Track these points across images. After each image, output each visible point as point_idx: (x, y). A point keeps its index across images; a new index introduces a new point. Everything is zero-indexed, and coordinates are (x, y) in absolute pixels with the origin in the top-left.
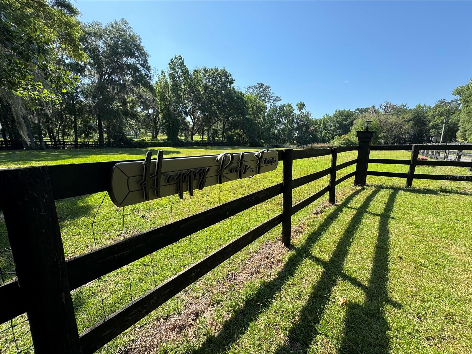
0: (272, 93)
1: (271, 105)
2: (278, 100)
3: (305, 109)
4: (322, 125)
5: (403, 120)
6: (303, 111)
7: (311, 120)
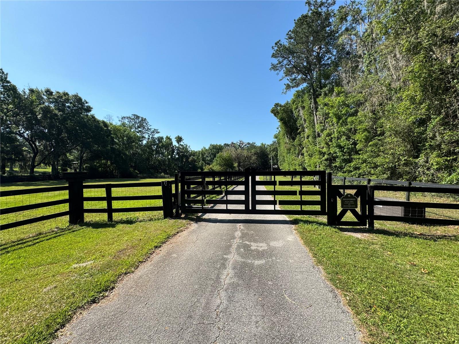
0: (149, 125)
1: (149, 136)
2: (157, 133)
3: (183, 142)
4: (201, 156)
6: (182, 143)
7: (190, 152)
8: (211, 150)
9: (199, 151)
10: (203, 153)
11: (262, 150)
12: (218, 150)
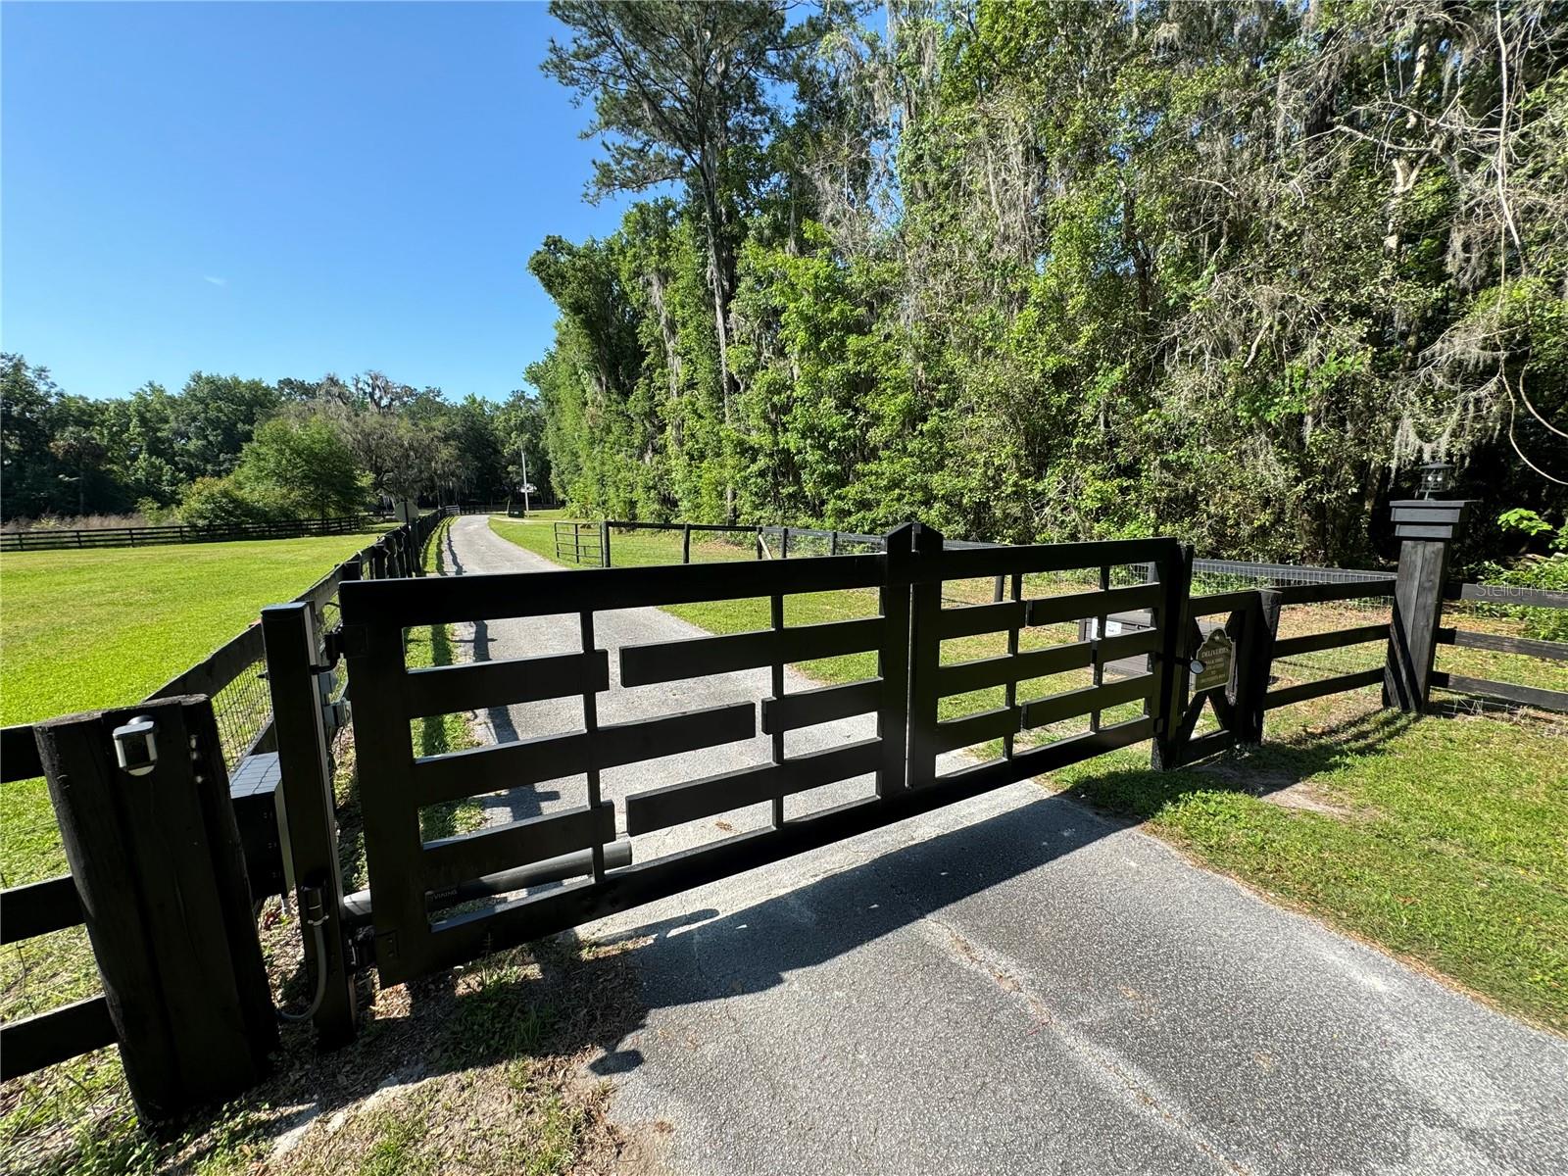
5: (431, 435)
7: (52, 400)
8: (201, 401)
9: (122, 407)
10: (149, 415)
11: (473, 422)
12: (250, 405)
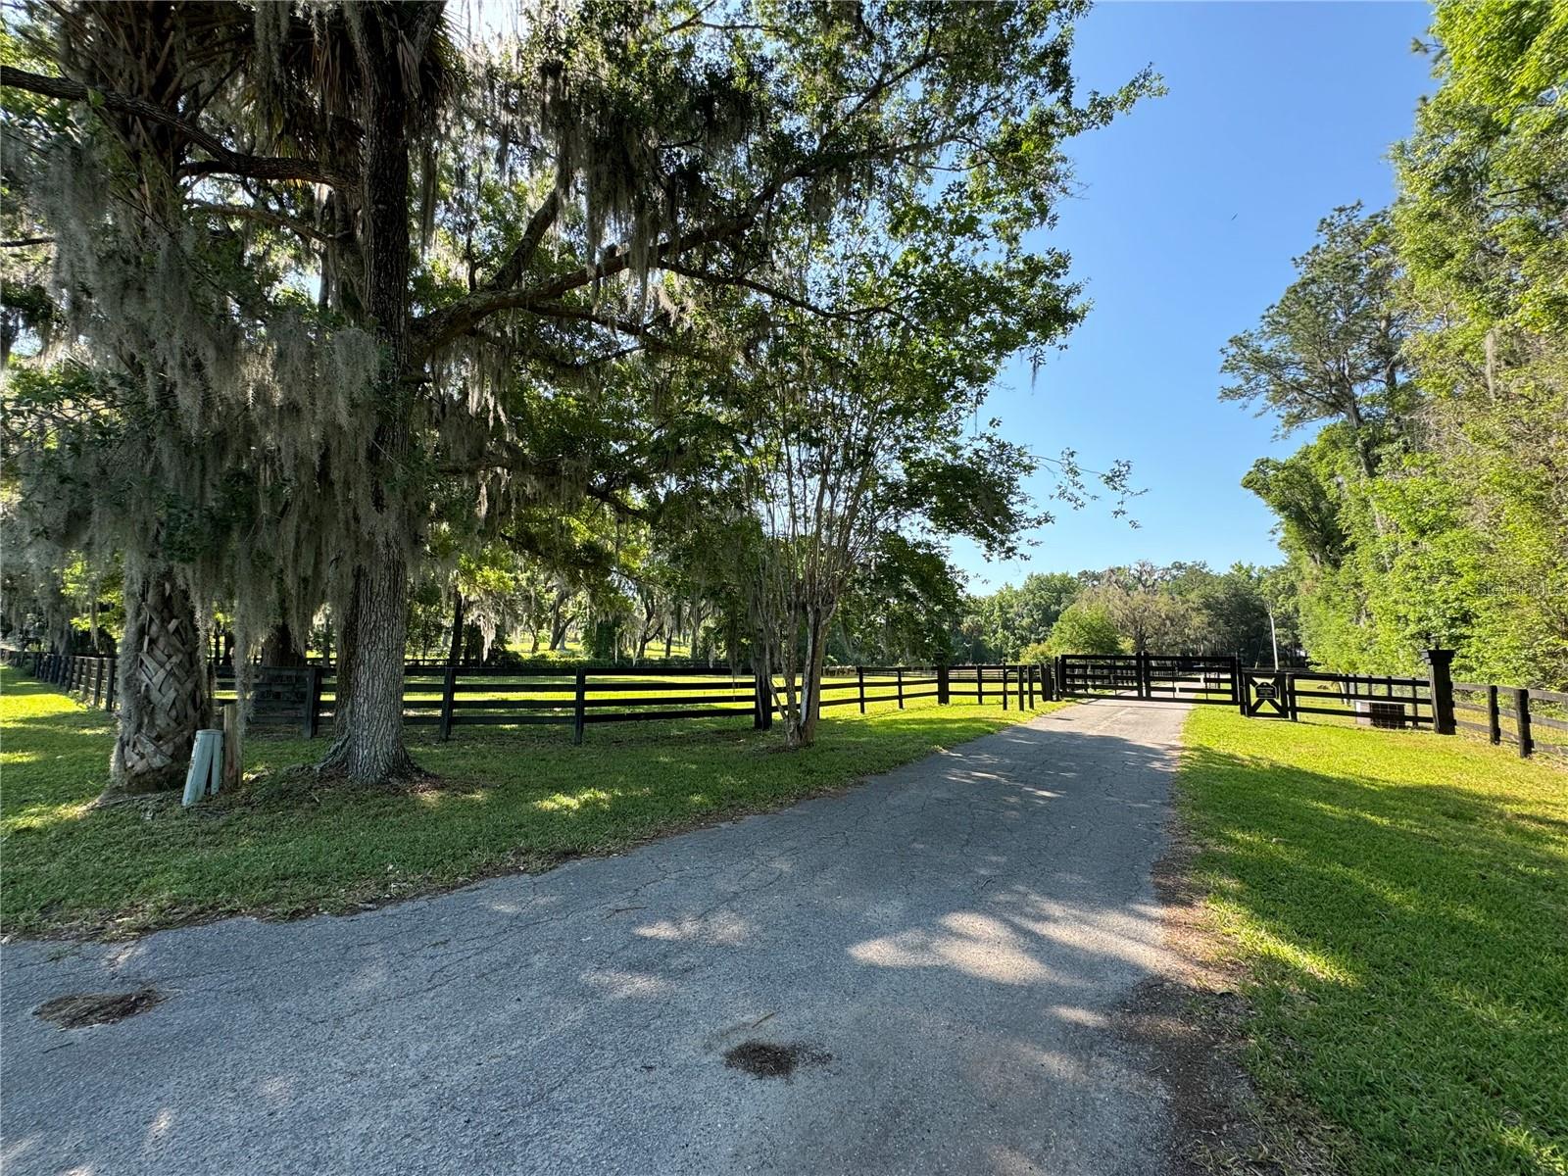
4: (997, 613)
8: (1032, 592)
9: (992, 599)
10: (1003, 604)
11: (1236, 589)
12: (1060, 591)
